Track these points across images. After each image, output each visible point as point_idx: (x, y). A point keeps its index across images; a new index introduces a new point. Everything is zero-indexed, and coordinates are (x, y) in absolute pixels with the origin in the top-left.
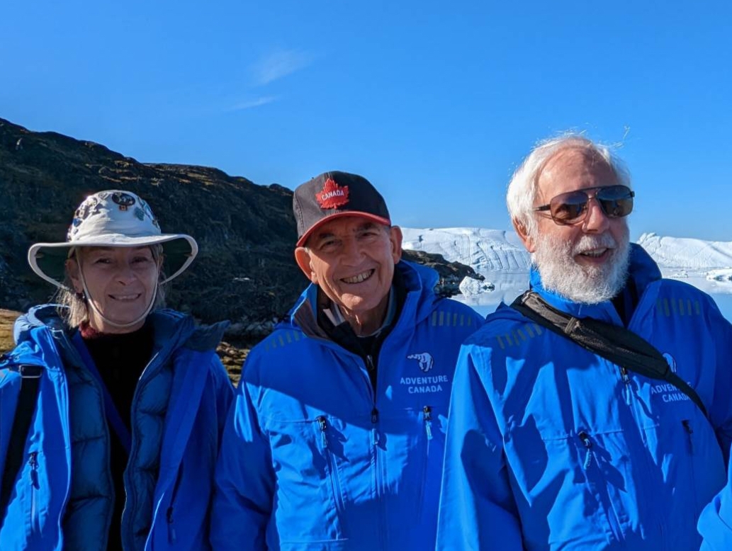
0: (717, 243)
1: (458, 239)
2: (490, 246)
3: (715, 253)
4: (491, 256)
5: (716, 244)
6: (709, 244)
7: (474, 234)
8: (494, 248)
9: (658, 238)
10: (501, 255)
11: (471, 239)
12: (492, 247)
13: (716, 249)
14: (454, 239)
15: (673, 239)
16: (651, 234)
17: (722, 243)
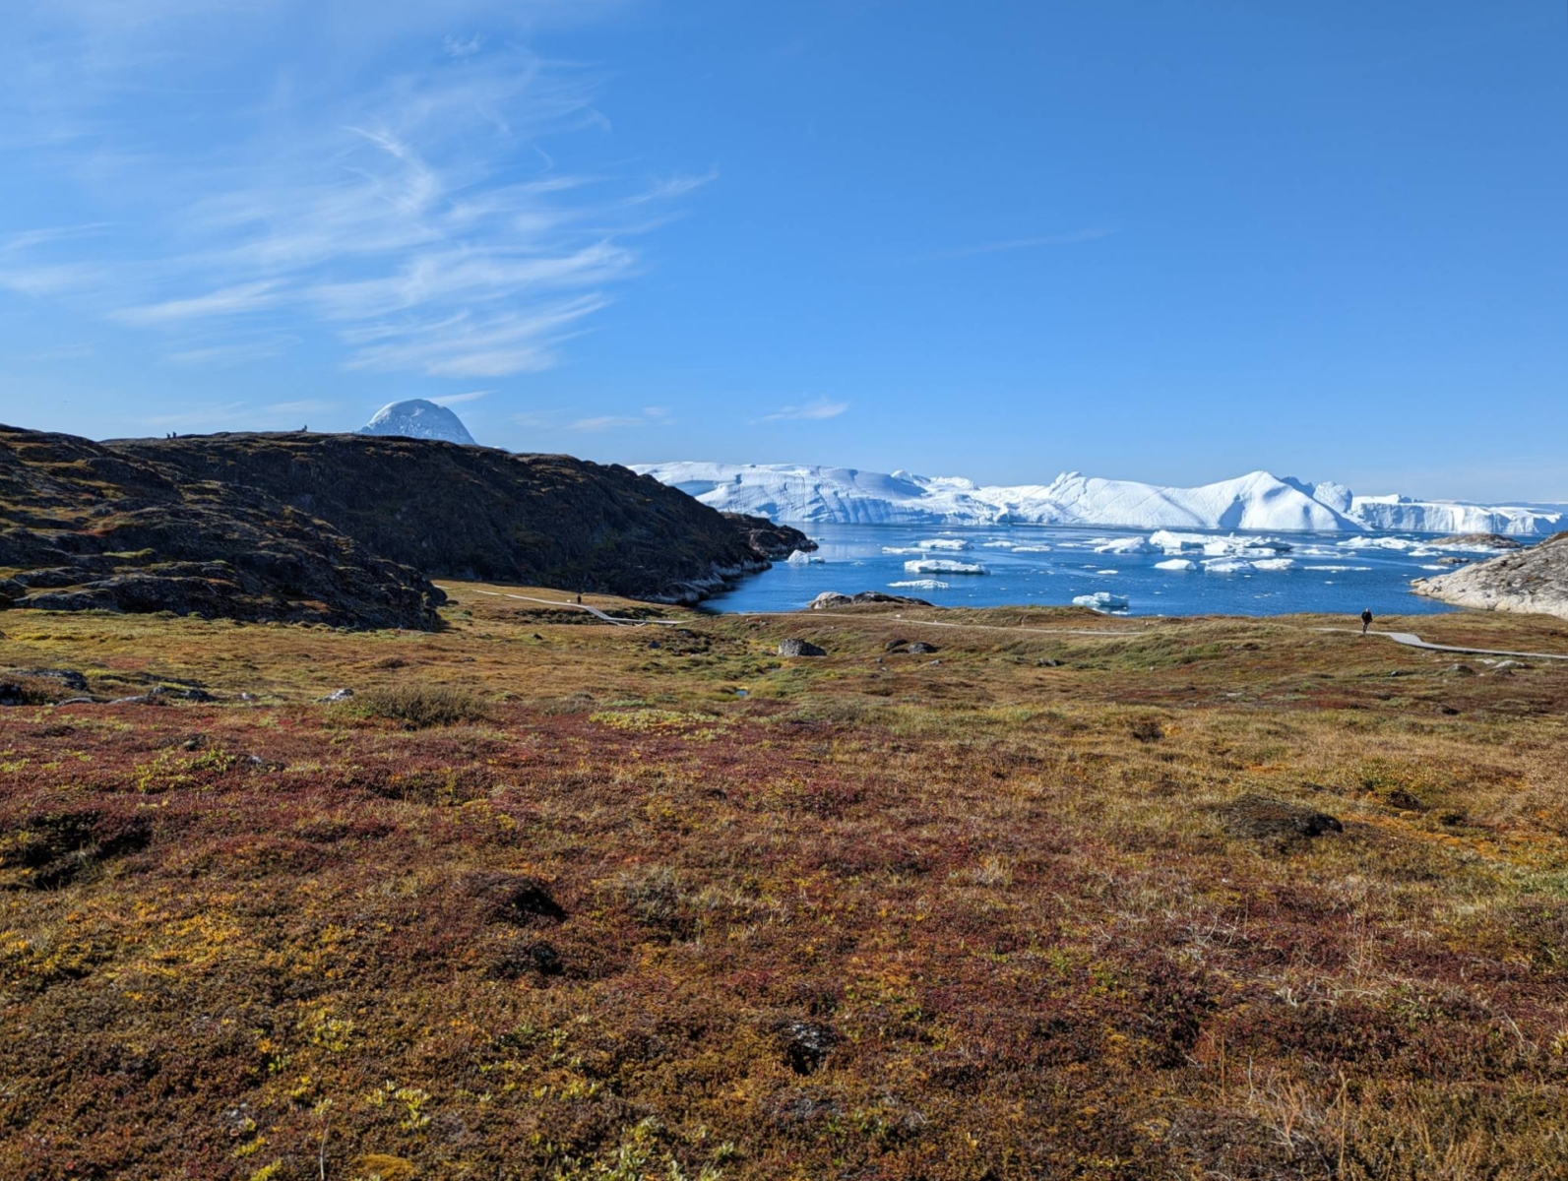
0: (1171, 489)
1: (789, 480)
2: (832, 491)
3: (1166, 503)
4: (834, 506)
5: (1169, 491)
6: (1159, 491)
7: (812, 473)
8: (840, 495)
9: (1083, 479)
10: (848, 504)
11: (807, 482)
12: (836, 493)
13: (1168, 499)
14: (784, 481)
15: (1105, 481)
16: (1074, 474)
17: (1177, 490)
